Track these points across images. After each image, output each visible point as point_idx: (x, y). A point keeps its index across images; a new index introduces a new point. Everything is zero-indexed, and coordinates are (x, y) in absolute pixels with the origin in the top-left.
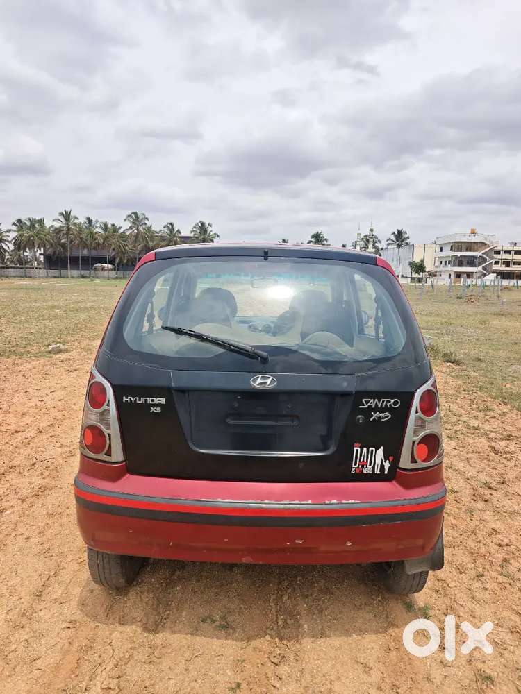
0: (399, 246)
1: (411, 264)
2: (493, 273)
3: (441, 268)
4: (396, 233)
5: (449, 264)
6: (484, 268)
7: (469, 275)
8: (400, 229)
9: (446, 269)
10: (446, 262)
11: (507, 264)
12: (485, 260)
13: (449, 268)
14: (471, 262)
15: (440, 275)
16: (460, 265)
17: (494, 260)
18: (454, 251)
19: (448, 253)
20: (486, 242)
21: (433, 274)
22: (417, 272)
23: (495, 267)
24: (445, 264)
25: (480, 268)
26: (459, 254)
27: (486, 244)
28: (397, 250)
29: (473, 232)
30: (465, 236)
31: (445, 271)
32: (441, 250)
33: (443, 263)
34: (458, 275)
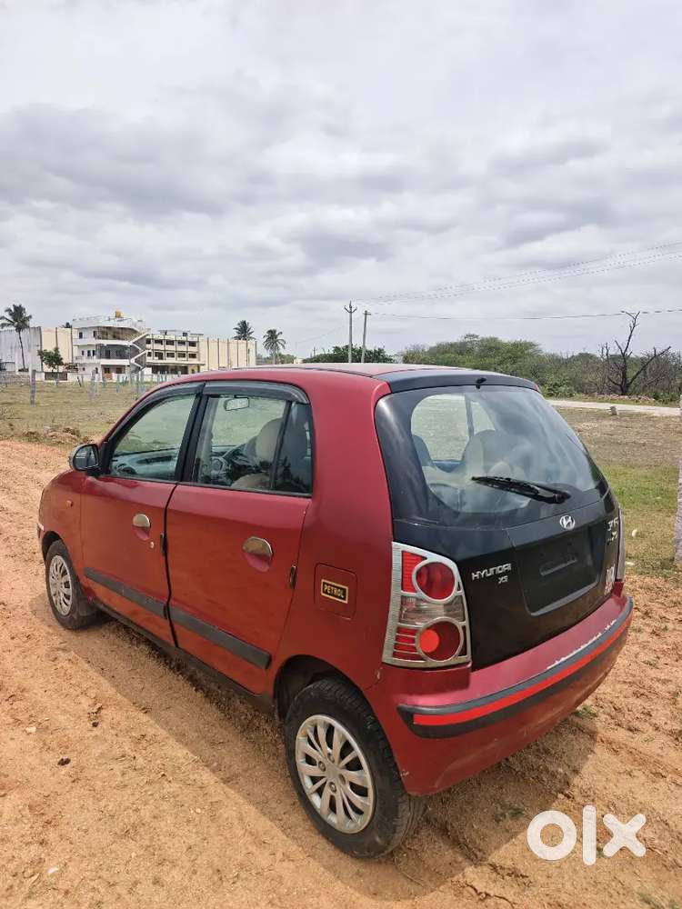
0: (19, 329)
1: (41, 353)
2: (148, 366)
3: (85, 360)
4: (13, 310)
5: (94, 354)
6: (136, 361)
7: (119, 369)
8: (18, 305)
9: (91, 361)
10: (89, 352)
11: (160, 356)
12: (137, 351)
13: (95, 360)
14: (121, 352)
15: (84, 369)
16: (108, 356)
17: (147, 352)
18: (99, 338)
19: (90, 340)
20: (135, 329)
21: (73, 367)
22: (51, 365)
23: (149, 360)
24: (89, 355)
25: (133, 361)
26: (106, 342)
27: (135, 332)
28: (15, 333)
29: (118, 316)
30: (109, 320)
31: (90, 364)
32: (81, 336)
33: (86, 353)
34: (107, 369)
